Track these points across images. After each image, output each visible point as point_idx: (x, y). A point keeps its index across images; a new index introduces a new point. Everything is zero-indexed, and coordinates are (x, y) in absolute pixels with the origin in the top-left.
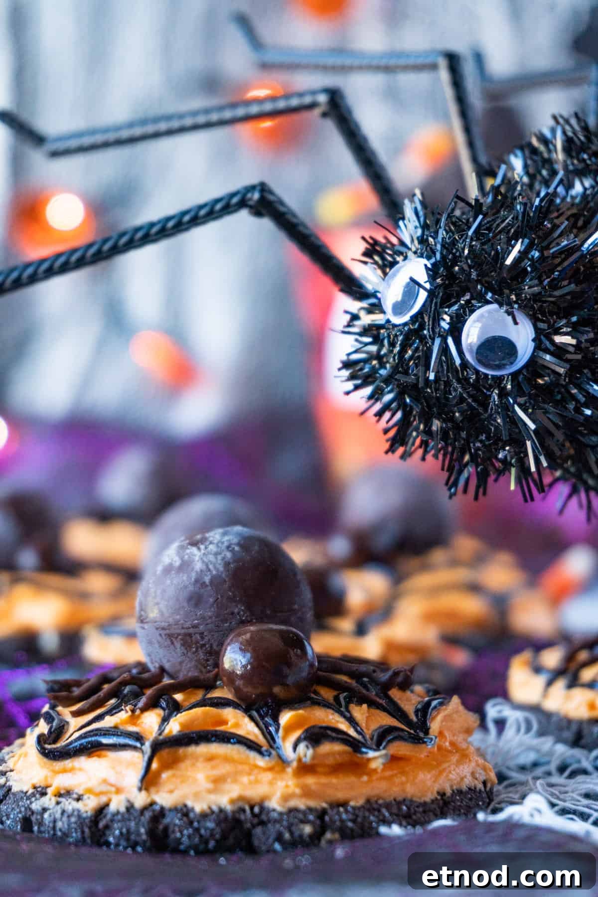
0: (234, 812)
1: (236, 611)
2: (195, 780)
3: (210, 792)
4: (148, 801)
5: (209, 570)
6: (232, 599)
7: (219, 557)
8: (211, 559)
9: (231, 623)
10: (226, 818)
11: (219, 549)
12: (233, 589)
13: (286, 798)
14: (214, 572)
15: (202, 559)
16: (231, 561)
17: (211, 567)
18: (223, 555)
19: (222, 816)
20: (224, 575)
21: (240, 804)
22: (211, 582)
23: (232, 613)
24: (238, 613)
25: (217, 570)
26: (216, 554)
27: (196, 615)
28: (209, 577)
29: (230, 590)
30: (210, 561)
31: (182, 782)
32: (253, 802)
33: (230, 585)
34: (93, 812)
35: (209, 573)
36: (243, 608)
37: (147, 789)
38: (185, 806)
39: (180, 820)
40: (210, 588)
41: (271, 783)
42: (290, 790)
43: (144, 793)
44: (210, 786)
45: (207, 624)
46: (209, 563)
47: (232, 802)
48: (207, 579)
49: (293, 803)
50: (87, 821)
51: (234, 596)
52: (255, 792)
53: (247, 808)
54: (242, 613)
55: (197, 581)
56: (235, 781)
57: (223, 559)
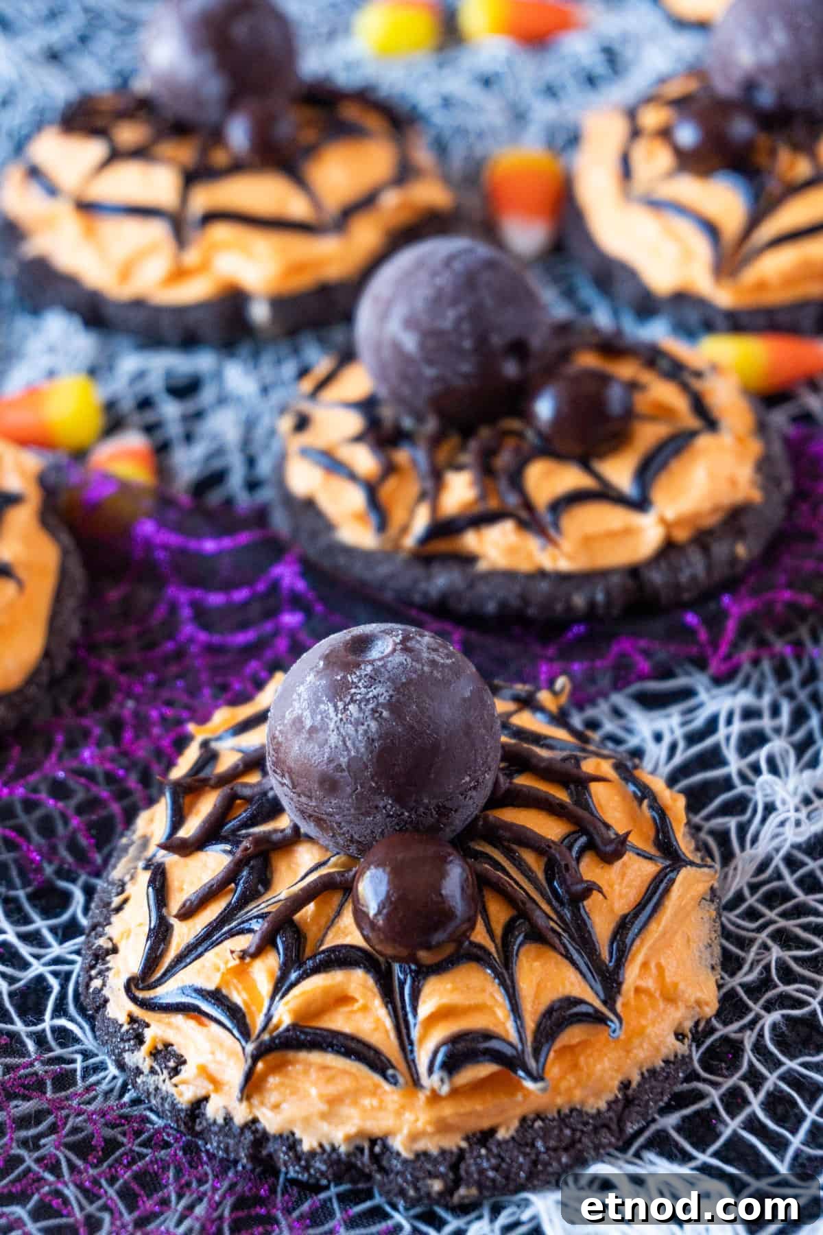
0: (349, 1155)
1: (381, 804)
2: (307, 1095)
3: (324, 1116)
4: (250, 1117)
5: (347, 749)
6: (376, 791)
7: (361, 729)
8: (349, 732)
9: (375, 817)
10: (339, 1161)
11: (362, 715)
12: (376, 779)
13: (414, 1137)
14: (353, 753)
15: (338, 728)
16: (376, 736)
17: (349, 743)
18: (365, 727)
19: (334, 1156)
20: (365, 758)
21: (358, 1142)
22: (349, 766)
23: (377, 807)
24: (385, 807)
25: (357, 751)
26: (358, 723)
27: (331, 803)
28: (346, 759)
29: (372, 778)
30: (348, 734)
31: (292, 1094)
32: (374, 1137)
33: (373, 773)
34: (189, 1106)
35: (346, 753)
36: (390, 802)
37: (249, 1098)
38: (293, 1134)
39: (286, 1153)
40: (346, 774)
41: (399, 1114)
42: (420, 1125)
43: (245, 1104)
44: (323, 1107)
45: (344, 816)
46: (347, 739)
47: (348, 1139)
48: (344, 761)
49: (421, 1145)
50: (182, 1115)
51: (379, 788)
52: (376, 1126)
53: (366, 1145)
54: (389, 807)
55: (330, 761)
56: (355, 1103)
57: (366, 732)
